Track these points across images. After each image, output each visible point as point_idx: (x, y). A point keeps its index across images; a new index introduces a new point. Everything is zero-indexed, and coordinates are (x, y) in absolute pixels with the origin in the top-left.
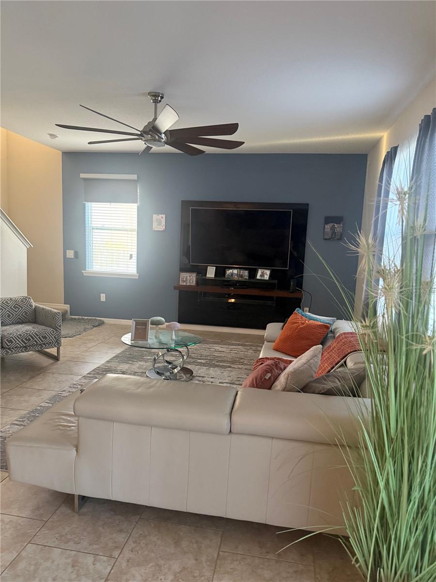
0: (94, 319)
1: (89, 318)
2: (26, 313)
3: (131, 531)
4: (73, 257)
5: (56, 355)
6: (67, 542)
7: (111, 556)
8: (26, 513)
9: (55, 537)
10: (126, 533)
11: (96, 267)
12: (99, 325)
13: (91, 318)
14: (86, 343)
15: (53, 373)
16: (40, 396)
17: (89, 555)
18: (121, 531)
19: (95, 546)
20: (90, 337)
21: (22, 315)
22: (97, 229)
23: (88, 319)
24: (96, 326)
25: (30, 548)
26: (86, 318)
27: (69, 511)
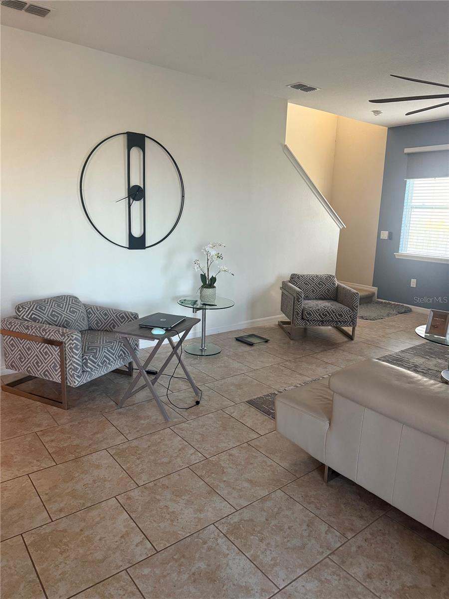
0: (402, 306)
1: (396, 303)
2: (329, 290)
3: (371, 522)
4: (387, 238)
5: (351, 333)
6: (310, 503)
7: (344, 535)
8: (285, 464)
9: (301, 494)
10: (366, 522)
11: (410, 249)
12: (405, 312)
13: (398, 304)
14: (386, 328)
15: (344, 351)
16: (326, 368)
17: (324, 523)
18: (361, 517)
19: (332, 519)
20: (391, 323)
21: (325, 292)
22: (416, 208)
23: (394, 304)
24: (401, 313)
25: (279, 493)
26: (393, 303)
27: (319, 478)
